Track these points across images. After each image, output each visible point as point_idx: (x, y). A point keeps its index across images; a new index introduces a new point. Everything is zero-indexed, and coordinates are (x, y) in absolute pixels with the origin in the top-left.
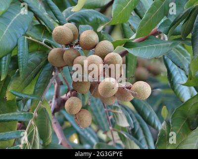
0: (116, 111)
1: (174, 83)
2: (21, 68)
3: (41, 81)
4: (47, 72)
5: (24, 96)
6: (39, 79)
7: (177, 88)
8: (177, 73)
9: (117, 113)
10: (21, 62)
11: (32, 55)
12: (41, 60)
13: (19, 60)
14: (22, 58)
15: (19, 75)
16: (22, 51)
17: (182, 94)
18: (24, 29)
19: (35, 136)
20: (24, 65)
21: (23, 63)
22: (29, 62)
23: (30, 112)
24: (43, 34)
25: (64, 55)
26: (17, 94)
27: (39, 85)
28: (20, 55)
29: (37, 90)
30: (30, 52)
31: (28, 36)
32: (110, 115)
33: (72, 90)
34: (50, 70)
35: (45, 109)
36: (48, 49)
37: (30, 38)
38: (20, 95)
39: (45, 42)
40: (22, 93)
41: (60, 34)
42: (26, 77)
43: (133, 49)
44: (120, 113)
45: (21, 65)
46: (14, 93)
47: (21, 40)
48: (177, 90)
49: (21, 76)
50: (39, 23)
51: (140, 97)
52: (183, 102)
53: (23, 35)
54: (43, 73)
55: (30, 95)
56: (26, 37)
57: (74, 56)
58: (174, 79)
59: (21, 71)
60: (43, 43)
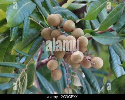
0: (73, 76)
1: (113, 65)
2: (24, 36)
3: (34, 46)
4: (38, 42)
5: (22, 54)
6: (33, 45)
7: (114, 68)
8: (116, 59)
9: (74, 77)
10: (24, 32)
11: (31, 30)
12: (36, 34)
13: (23, 31)
14: (25, 30)
15: (22, 41)
16: (26, 26)
17: (116, 72)
18: (29, 13)
19: (25, 80)
20: (26, 34)
21: (25, 33)
22: (29, 33)
23: (24, 64)
24: (39, 18)
25: (52, 33)
26: (18, 51)
27: (32, 49)
28: (24, 28)
29: (30, 52)
30: (31, 28)
31: (31, 18)
32: (69, 78)
33: (53, 56)
34: (40, 41)
35: (34, 64)
36: (42, 28)
37: (32, 19)
38: (20, 52)
39: (40, 23)
40: (22, 52)
41: (52, 19)
42: (25, 43)
43: (95, 37)
44: (76, 78)
45: (24, 34)
46: (17, 51)
47: (26, 19)
48: (114, 69)
49: (23, 41)
50: (37, 11)
51: (96, 67)
52: (116, 77)
53: (28, 16)
54: (36, 42)
55: (26, 54)
56: (30, 18)
57: (58, 34)
58: (113, 62)
59: (23, 38)
60: (39, 23)
